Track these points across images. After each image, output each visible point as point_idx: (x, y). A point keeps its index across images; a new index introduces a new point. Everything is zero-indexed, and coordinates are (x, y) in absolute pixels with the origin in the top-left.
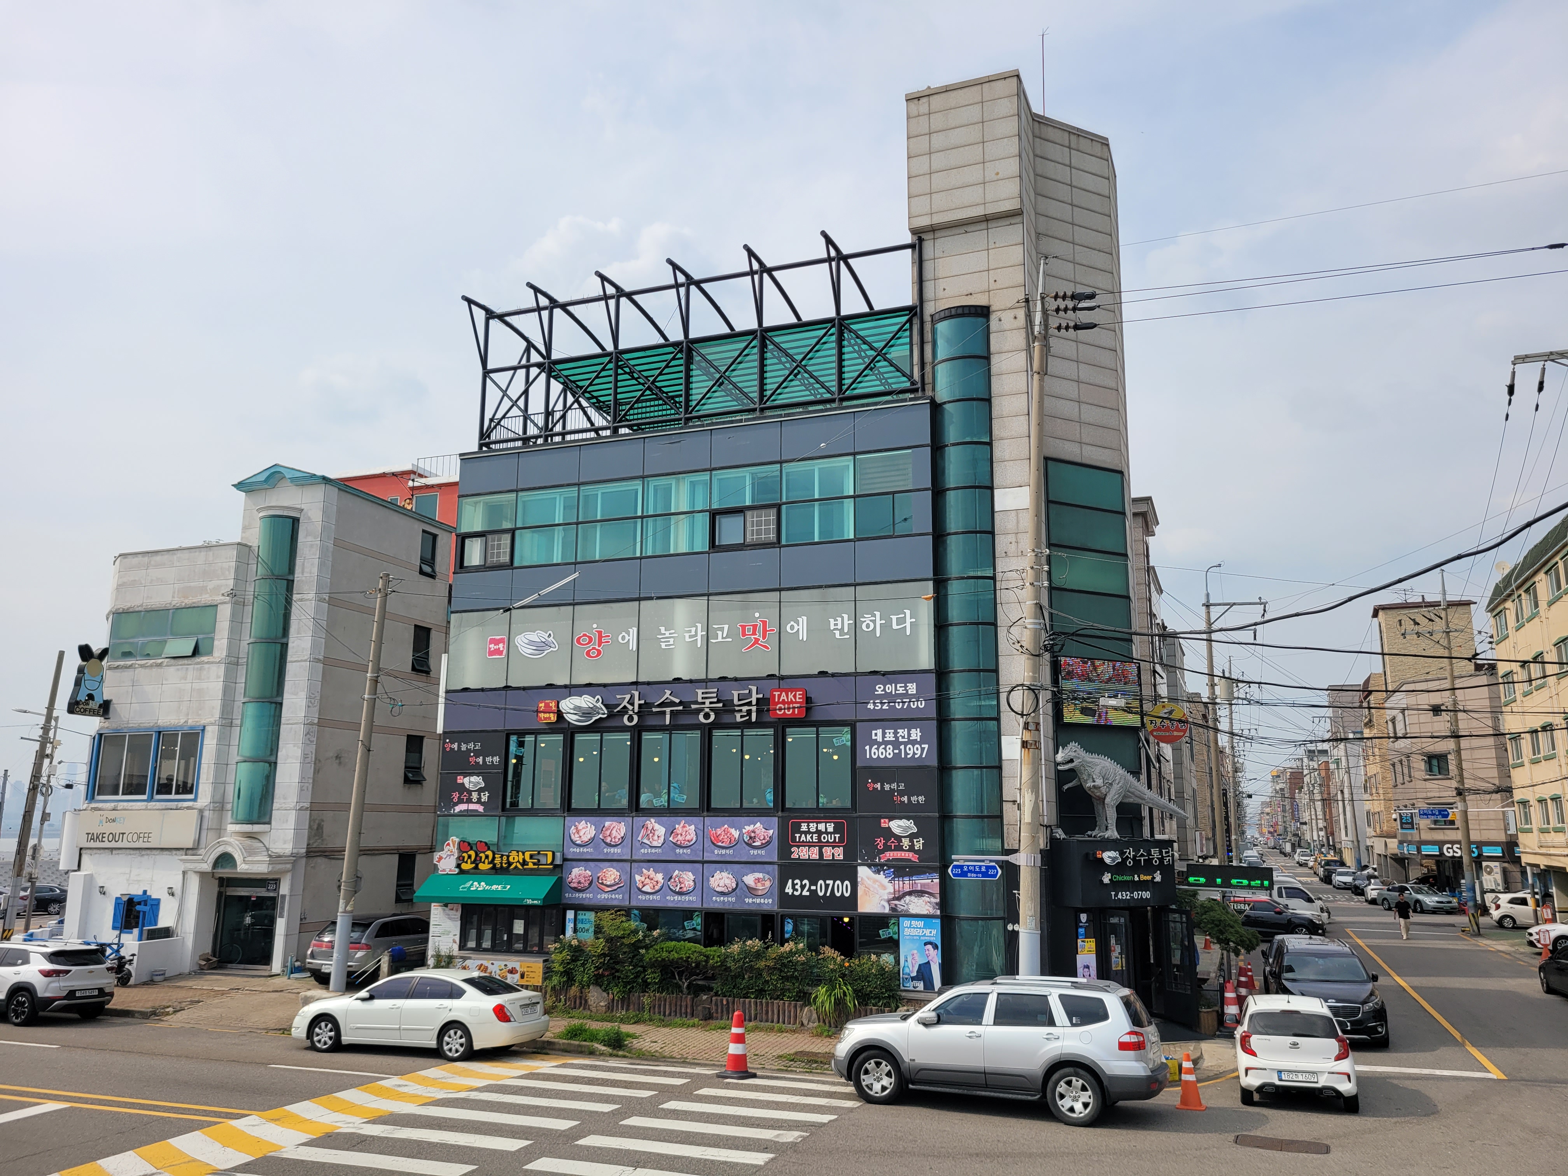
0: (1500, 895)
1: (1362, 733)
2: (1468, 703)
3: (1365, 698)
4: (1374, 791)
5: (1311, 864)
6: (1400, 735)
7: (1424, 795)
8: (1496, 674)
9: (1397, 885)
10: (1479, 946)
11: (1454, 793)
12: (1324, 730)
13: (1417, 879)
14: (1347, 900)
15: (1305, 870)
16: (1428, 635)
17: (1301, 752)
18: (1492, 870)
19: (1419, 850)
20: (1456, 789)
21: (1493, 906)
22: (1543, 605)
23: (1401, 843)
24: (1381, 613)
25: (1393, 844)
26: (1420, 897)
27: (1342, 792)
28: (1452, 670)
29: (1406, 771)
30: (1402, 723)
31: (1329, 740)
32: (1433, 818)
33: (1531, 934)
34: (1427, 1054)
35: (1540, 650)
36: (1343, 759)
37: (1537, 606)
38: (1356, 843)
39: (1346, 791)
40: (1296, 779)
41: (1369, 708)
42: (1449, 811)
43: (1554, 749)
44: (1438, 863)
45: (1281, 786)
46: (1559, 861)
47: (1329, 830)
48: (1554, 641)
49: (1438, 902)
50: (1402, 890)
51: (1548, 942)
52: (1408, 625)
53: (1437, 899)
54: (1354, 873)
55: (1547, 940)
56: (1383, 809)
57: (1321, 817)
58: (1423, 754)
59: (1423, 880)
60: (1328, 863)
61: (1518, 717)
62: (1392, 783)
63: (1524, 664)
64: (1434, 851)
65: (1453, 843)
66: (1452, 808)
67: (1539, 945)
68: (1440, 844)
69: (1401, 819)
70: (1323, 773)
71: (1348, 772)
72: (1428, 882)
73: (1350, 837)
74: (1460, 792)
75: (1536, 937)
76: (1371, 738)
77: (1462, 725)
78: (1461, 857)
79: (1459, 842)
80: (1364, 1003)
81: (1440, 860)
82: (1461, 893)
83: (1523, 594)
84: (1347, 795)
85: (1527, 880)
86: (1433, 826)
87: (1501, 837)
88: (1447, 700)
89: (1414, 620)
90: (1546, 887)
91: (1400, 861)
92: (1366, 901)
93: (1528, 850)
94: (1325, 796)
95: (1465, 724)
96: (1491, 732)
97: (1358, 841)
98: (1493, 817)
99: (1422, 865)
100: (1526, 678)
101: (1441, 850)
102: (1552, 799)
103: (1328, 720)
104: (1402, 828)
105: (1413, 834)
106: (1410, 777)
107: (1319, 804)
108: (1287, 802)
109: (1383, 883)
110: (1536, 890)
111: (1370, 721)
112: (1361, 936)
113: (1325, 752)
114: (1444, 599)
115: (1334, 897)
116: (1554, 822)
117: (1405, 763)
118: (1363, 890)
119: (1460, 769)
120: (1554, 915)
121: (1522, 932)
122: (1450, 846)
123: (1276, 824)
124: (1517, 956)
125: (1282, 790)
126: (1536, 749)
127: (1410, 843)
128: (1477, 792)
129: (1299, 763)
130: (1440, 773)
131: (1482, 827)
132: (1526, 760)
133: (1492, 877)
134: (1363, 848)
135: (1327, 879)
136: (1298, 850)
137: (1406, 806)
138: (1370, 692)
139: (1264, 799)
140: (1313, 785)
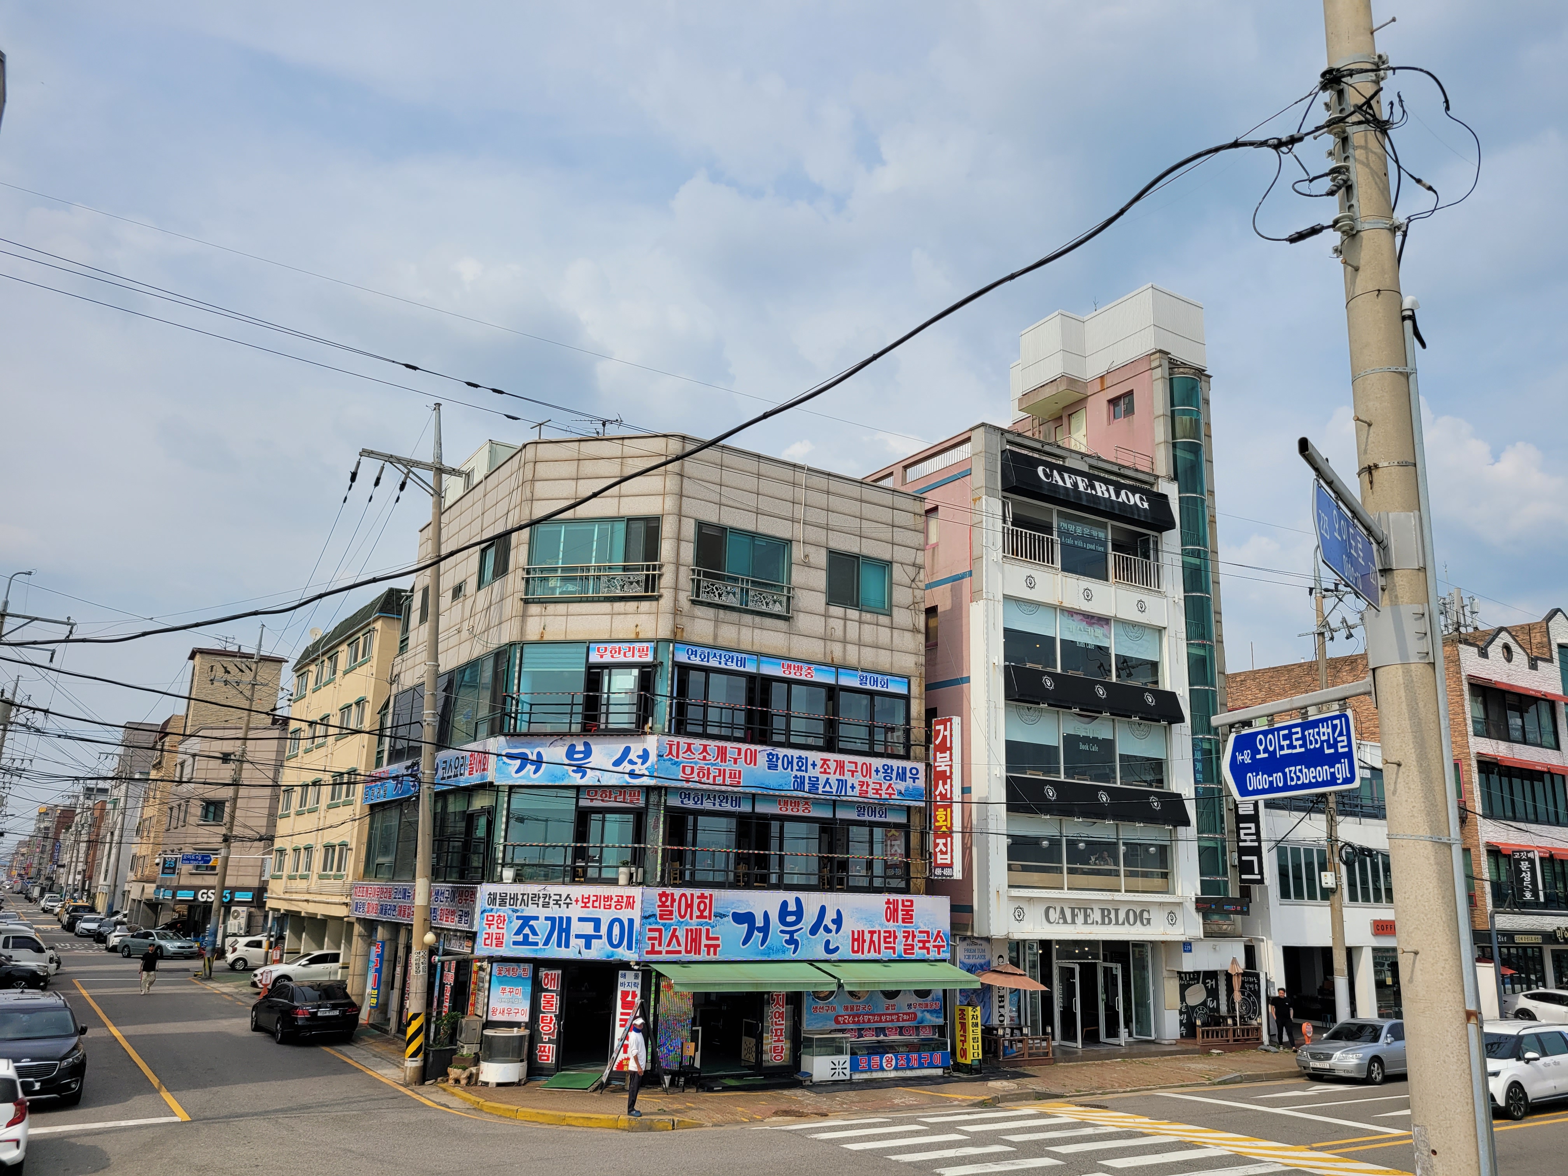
0: (239, 939)
1: (148, 773)
2: (257, 754)
3: (160, 739)
4: (145, 834)
5: (57, 910)
6: (184, 779)
7: (193, 840)
8: (287, 729)
9: (143, 931)
10: (206, 989)
11: (220, 840)
12: (109, 767)
13: (166, 924)
14: (86, 948)
15: (50, 917)
16: (235, 685)
17: (79, 788)
18: (239, 914)
19: (174, 895)
20: (224, 835)
21: (231, 949)
22: (339, 673)
23: (158, 887)
24: (198, 657)
25: (150, 888)
26: (163, 943)
27: (112, 834)
28: (249, 721)
29: (182, 815)
30: (190, 768)
31: (112, 779)
32: (195, 863)
33: (256, 975)
34: (118, 1106)
35: (328, 712)
36: (122, 799)
37: (334, 673)
38: (112, 888)
39: (117, 833)
40: (66, 817)
41: (162, 750)
42: (212, 856)
43: (317, 803)
44: (190, 908)
45: (46, 824)
46: (298, 906)
47: (87, 874)
48: (341, 706)
49: (179, 947)
50: (147, 935)
51: (268, 982)
52: (219, 672)
53: (179, 944)
54: (102, 919)
55: (268, 981)
56: (149, 853)
57: (82, 860)
58: (203, 800)
59: (169, 926)
60: (76, 909)
61: (296, 772)
62: (165, 827)
63: (311, 724)
64: (188, 895)
65: (209, 888)
66: (216, 854)
67: (260, 986)
68: (196, 889)
69: (165, 863)
70: (97, 813)
71: (124, 814)
72: (175, 927)
73: (108, 882)
74: (226, 839)
75: (259, 977)
76: (157, 780)
77: (245, 774)
78: (212, 902)
79: (213, 888)
80: (61, 1059)
81: (192, 905)
82: (204, 937)
83: (326, 660)
84: (116, 838)
85: (267, 923)
86: (194, 871)
87: (255, 883)
88: (236, 749)
89: (225, 668)
90: (282, 929)
91: (154, 906)
92: (107, 948)
93: (274, 896)
94: (93, 838)
95: (248, 774)
96: (271, 783)
97: (115, 886)
98: (252, 864)
99: (174, 911)
100: (311, 735)
101: (196, 895)
102: (305, 849)
103: (117, 759)
104: (163, 873)
105: (173, 881)
106: (184, 821)
107: (83, 845)
108: (49, 844)
109: (129, 929)
110: (273, 933)
111: (160, 763)
112: (86, 986)
113: (104, 791)
114: (258, 653)
115: (72, 945)
116: (302, 870)
117: (183, 808)
118: (106, 937)
119: (233, 817)
120: (282, 956)
121: (249, 973)
122: (205, 891)
123: (30, 866)
124: (238, 997)
125: (47, 828)
126: (303, 802)
127: (168, 888)
128: (242, 839)
129: (73, 800)
130: (214, 820)
131: (240, 873)
132: (292, 811)
133: (237, 923)
134: (119, 893)
135: (70, 927)
136: (47, 895)
137: (173, 851)
138: (167, 734)
139: (22, 838)
140: (83, 826)
